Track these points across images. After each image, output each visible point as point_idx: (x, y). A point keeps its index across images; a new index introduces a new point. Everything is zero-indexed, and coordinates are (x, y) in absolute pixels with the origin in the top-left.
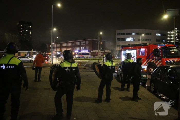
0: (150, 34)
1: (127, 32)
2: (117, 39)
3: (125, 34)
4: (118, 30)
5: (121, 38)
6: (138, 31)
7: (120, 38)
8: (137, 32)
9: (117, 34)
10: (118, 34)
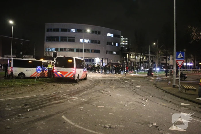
0: (99, 33)
1: (62, 28)
2: (47, 37)
3: (60, 30)
4: (47, 24)
5: (53, 37)
6: (80, 26)
7: (51, 37)
8: (78, 28)
9: (46, 30)
10: (48, 30)
